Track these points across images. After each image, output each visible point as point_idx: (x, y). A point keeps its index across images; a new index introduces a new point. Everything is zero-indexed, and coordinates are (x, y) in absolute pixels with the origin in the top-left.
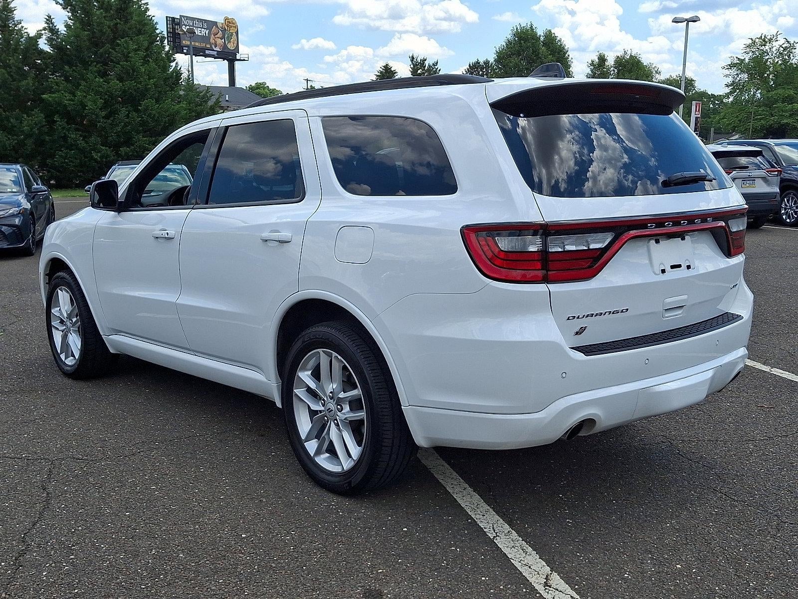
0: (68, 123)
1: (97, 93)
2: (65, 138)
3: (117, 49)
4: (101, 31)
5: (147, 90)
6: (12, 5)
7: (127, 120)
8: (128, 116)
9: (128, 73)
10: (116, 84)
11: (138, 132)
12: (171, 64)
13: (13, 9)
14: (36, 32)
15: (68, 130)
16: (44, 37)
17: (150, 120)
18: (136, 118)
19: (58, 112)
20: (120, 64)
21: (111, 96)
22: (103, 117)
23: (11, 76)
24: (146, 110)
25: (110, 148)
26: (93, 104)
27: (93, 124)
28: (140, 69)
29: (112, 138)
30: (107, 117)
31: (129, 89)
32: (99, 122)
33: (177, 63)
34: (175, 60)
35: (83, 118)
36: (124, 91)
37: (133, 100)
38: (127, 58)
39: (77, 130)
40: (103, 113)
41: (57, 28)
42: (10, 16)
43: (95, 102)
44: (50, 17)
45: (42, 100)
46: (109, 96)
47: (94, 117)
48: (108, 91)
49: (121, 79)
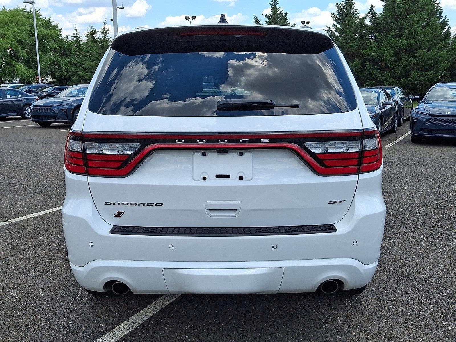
0: (373, 65)
1: (391, 47)
2: (370, 74)
3: (407, 21)
4: (399, 11)
5: (422, 44)
6: (353, 2)
7: (407, 63)
8: (408, 60)
9: (411, 35)
10: (403, 41)
11: (414, 69)
12: (445, 27)
13: (353, 4)
14: (364, 15)
15: (373, 69)
16: (368, 17)
17: (421, 62)
18: (413, 61)
19: (369, 59)
20: (407, 30)
21: (400, 49)
22: (394, 61)
23: (346, 40)
24: (419, 56)
25: (395, 79)
26: (388, 54)
27: (387, 65)
28: (419, 32)
29: (397, 73)
30: (395, 61)
31: (411, 44)
32: (390, 64)
33: (449, 26)
34: (448, 25)
35: (382, 61)
36: (408, 46)
37: (412, 51)
38: (412, 25)
39: (377, 69)
40: (393, 59)
41: (375, 12)
42: (351, 8)
43: (389, 53)
44: (372, 6)
45: (361, 53)
46: (399, 49)
47: (388, 61)
48: (398, 46)
49: (407, 39)
